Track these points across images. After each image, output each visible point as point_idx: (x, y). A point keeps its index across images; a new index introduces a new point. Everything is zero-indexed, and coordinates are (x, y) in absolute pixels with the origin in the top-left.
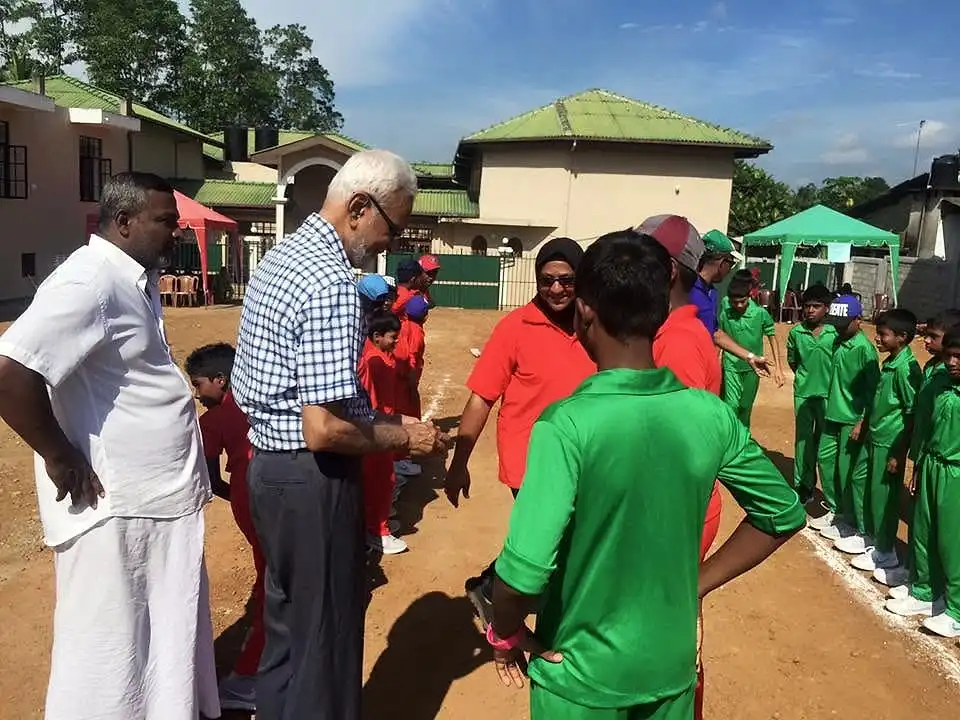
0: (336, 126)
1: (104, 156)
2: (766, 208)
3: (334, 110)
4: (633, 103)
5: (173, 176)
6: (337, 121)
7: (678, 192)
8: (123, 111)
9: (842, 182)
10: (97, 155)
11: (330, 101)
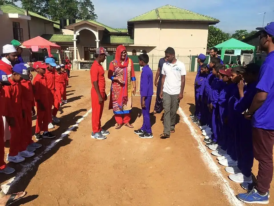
0: (95, 18)
1: (20, 28)
2: (220, 40)
3: (94, 14)
4: (178, 9)
5: (44, 34)
6: (95, 17)
7: (192, 35)
8: (26, 14)
9: (242, 31)
10: (18, 27)
11: (93, 11)
